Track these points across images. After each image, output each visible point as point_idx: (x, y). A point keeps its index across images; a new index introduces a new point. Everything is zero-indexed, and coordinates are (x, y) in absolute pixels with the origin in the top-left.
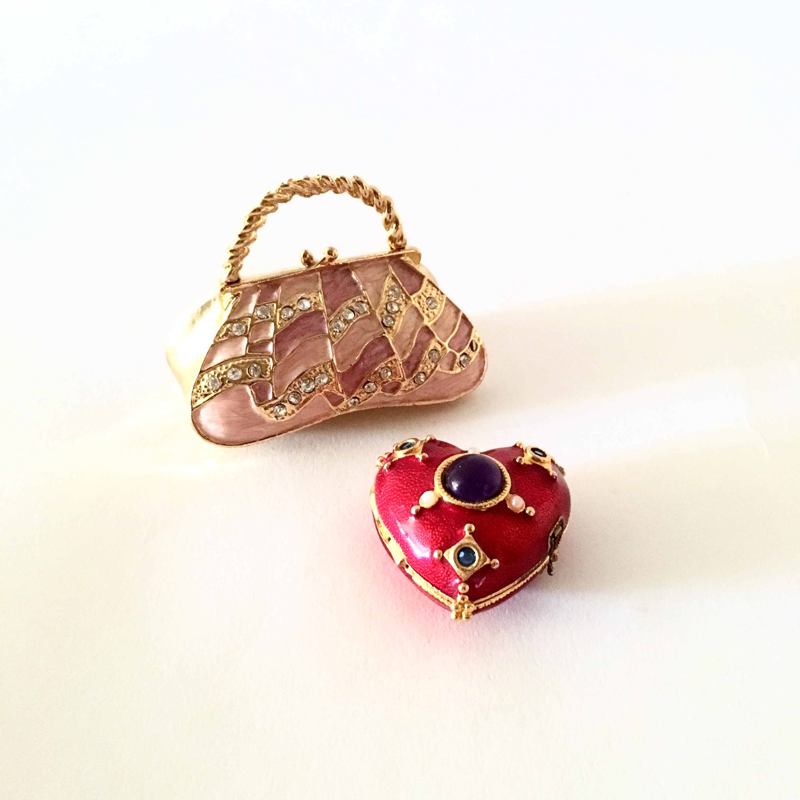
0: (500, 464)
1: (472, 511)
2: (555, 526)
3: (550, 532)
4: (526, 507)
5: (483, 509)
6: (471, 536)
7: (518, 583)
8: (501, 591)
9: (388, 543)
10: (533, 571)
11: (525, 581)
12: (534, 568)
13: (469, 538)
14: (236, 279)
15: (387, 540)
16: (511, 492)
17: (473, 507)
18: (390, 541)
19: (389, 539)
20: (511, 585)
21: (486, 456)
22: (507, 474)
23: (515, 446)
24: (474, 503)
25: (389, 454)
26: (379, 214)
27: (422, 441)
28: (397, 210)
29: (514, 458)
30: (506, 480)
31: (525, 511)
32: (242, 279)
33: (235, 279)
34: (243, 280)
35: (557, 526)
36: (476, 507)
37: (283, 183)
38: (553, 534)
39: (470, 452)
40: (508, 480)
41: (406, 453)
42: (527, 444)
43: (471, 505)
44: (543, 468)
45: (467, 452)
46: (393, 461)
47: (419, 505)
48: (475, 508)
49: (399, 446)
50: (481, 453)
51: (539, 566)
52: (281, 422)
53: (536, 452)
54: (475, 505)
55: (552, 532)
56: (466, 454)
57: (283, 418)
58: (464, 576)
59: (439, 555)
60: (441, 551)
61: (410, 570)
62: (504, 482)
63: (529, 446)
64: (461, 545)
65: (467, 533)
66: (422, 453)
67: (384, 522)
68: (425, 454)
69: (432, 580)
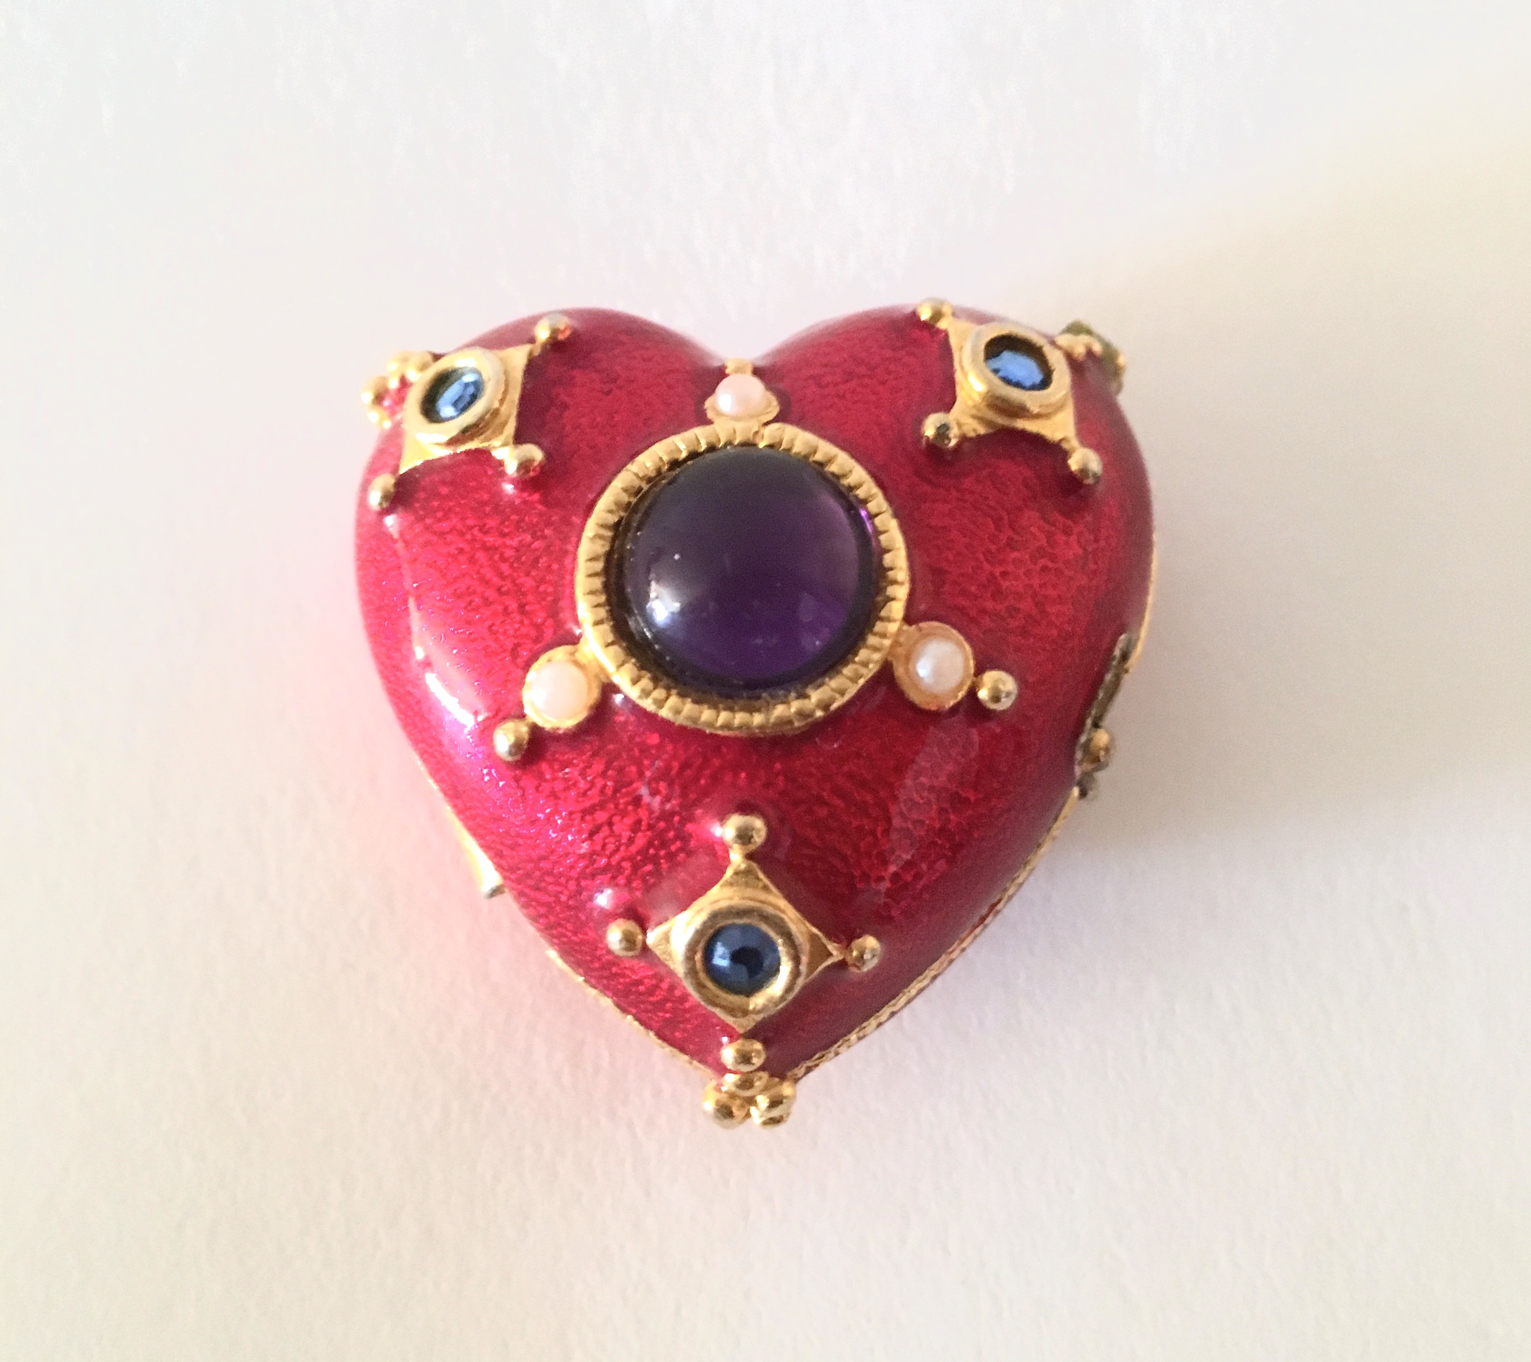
4: (980, 670)
6: (753, 865)
13: (744, 876)
16: (909, 619)
17: (747, 727)
29: (913, 420)
30: (888, 558)
31: (972, 693)
40: (897, 555)
41: (453, 442)
44: (1038, 440)
46: (403, 469)
47: (523, 716)
48: (757, 732)
53: (1006, 360)
54: (758, 716)
59: (628, 940)
64: (714, 912)
65: (735, 857)
66: (517, 437)
68: (528, 446)
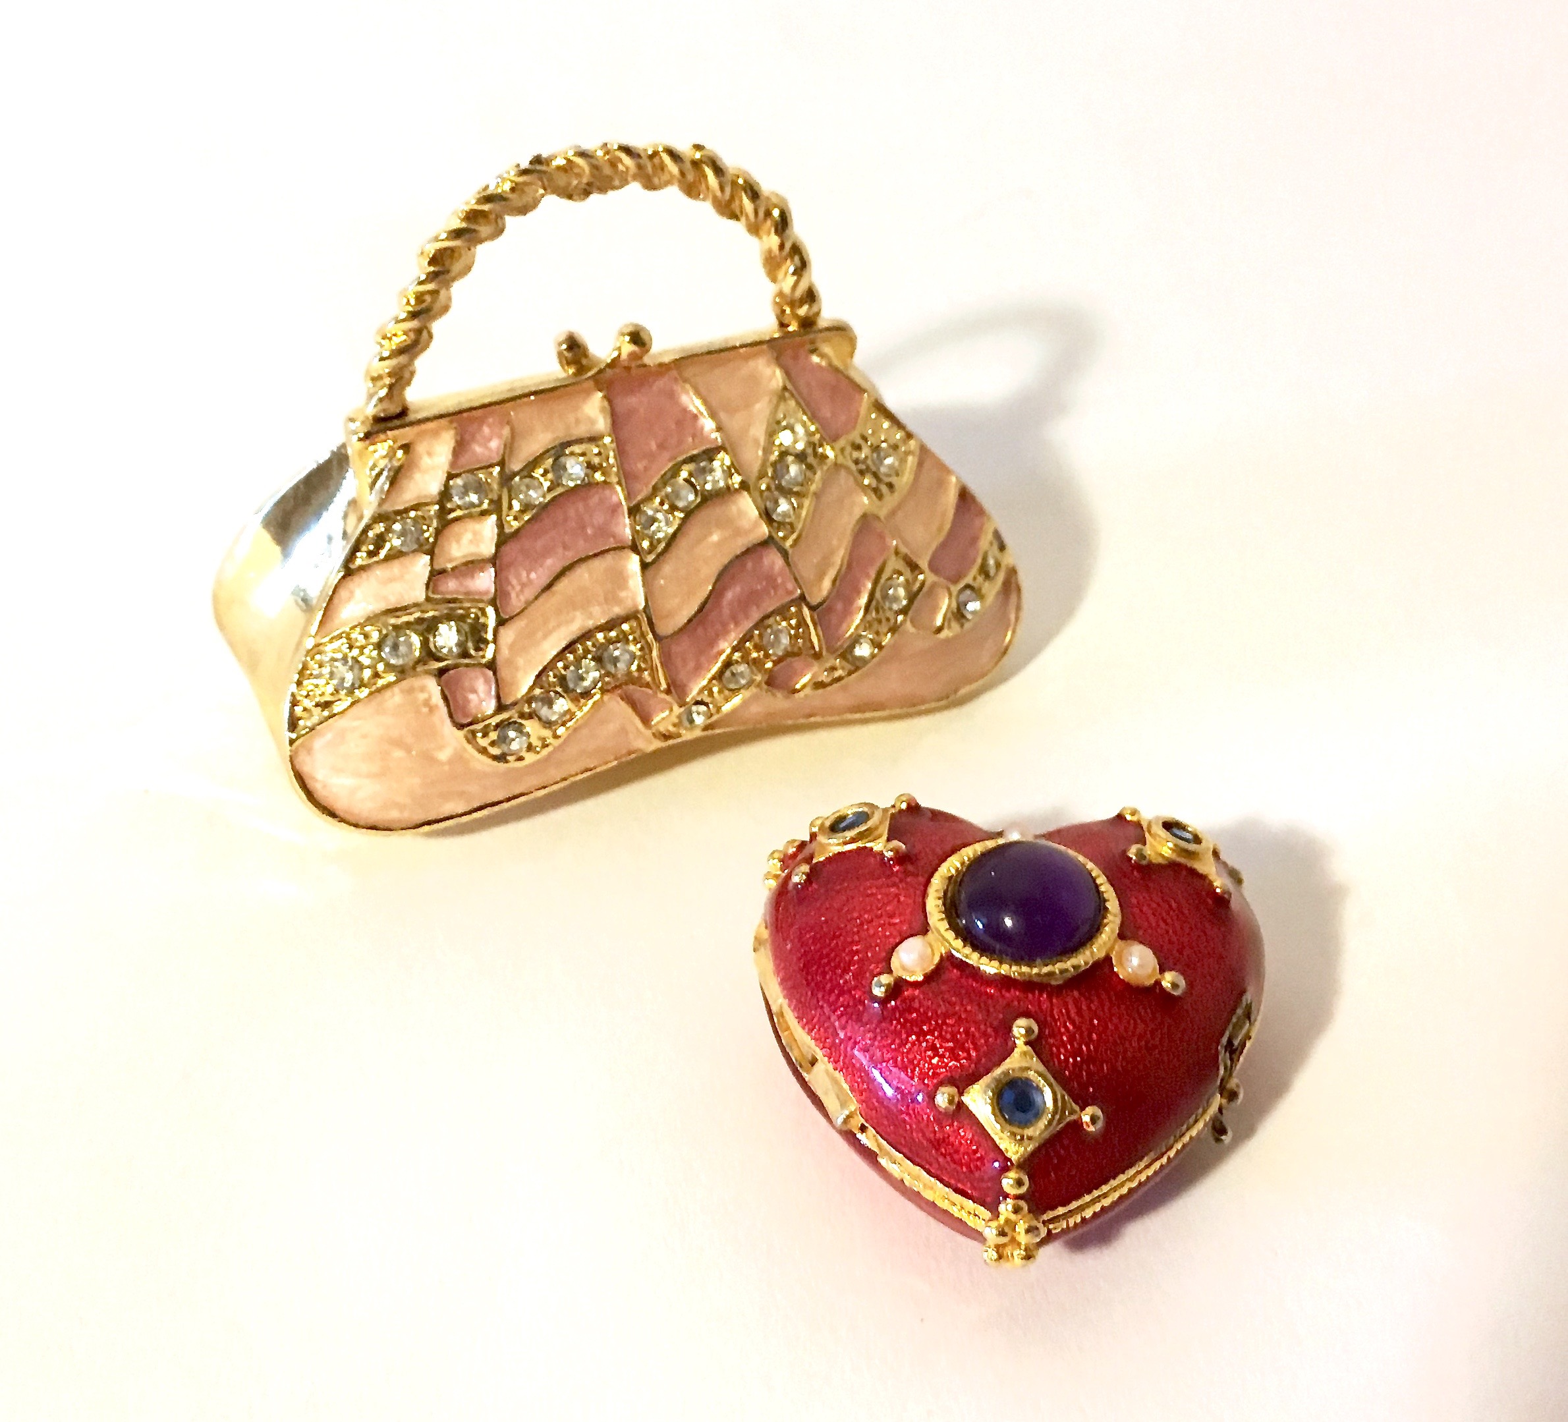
0: (1090, 865)
1: (1028, 986)
2: (1234, 1020)
3: (1222, 1035)
4: (1162, 971)
5: (1056, 980)
6: (1029, 1048)
7: (1147, 1167)
8: (1105, 1188)
9: (808, 1072)
10: (1183, 1135)
11: (1164, 1160)
12: (1185, 1127)
13: (1025, 1054)
14: (398, 410)
15: (806, 1065)
16: (1122, 936)
17: (1030, 975)
18: (817, 1065)
19: (813, 1062)
20: (1132, 1172)
21: (1050, 844)
22: (1107, 889)
23: (1120, 817)
24: (1031, 964)
25: (796, 844)
26: (753, 240)
27: (885, 810)
28: (800, 229)
29: (1123, 848)
30: (1108, 905)
31: (1158, 981)
32: (411, 407)
33: (394, 409)
34: (416, 412)
35: (1238, 1018)
36: (1038, 975)
37: (518, 165)
38: (1230, 1042)
39: (1014, 836)
40: (1113, 904)
41: (848, 841)
42: (1150, 811)
43: (1025, 969)
44: (1193, 872)
45: (1000, 834)
46: (815, 861)
47: (890, 972)
48: (1035, 979)
49: (828, 823)
50: (1037, 837)
51: (1196, 1121)
52: (517, 770)
53: (1176, 831)
54: (1035, 971)
55: (1227, 1034)
56: (1001, 841)
57: (521, 759)
58: (1014, 1151)
59: (951, 1102)
60: (953, 1090)
61: (868, 1139)
62: (1102, 910)
63: (1157, 818)
64: (1006, 1073)
65: (1020, 1042)
66: (889, 840)
67: (800, 1018)
68: (895, 843)
69: (931, 1165)
